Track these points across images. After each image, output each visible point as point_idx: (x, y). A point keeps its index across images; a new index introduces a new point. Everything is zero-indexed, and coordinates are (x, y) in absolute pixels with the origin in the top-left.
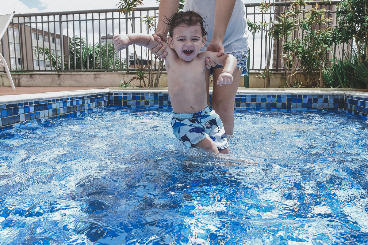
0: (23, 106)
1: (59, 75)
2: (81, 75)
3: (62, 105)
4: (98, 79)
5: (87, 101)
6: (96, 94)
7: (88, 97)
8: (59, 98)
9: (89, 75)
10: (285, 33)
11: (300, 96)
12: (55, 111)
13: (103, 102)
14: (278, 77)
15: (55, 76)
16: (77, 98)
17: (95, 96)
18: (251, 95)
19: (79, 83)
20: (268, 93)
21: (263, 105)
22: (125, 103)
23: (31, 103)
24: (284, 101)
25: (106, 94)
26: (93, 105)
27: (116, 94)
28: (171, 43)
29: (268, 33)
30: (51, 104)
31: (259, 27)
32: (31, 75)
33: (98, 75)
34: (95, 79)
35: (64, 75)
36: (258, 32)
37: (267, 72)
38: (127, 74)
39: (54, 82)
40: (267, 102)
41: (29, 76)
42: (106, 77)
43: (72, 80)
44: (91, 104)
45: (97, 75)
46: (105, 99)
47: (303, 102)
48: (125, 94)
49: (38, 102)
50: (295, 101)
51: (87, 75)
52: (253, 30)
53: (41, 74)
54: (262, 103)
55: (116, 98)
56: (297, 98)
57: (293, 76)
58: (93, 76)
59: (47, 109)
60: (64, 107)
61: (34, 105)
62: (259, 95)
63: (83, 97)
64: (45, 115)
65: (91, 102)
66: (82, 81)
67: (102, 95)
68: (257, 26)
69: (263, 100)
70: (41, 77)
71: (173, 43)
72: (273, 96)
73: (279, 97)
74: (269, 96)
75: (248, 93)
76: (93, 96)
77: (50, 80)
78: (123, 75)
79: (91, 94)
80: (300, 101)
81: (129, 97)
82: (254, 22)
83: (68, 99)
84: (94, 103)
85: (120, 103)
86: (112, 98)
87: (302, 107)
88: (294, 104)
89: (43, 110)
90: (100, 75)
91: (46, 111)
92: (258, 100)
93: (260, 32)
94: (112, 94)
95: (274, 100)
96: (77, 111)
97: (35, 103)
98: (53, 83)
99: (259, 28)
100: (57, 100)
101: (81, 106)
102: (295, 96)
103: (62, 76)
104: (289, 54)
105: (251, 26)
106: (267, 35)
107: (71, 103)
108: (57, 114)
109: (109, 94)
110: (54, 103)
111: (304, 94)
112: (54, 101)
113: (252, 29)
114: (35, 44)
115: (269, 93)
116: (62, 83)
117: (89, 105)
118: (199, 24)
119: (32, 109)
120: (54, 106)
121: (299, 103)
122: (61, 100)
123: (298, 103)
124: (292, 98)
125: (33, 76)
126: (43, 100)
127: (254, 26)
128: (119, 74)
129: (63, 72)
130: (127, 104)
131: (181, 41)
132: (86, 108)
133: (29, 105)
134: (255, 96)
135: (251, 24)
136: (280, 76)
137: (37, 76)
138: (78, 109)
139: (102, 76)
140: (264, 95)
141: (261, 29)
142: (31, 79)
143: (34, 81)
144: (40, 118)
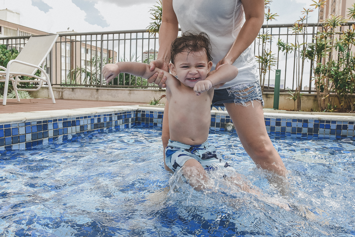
0: (53, 122)
1: (97, 90)
2: (117, 90)
3: (89, 122)
4: (132, 95)
5: (115, 118)
6: (124, 112)
7: (116, 114)
8: (87, 116)
9: (124, 91)
10: (319, 54)
11: (328, 122)
12: (82, 127)
13: (130, 119)
14: (310, 99)
15: (94, 90)
16: (105, 115)
17: (123, 113)
18: (276, 118)
19: (114, 97)
20: (293, 117)
21: (289, 129)
22: (152, 120)
23: (60, 120)
24: (311, 125)
25: (134, 112)
26: (120, 122)
27: (144, 112)
28: (174, 70)
29: (300, 54)
30: (79, 121)
31: (291, 47)
32: (73, 89)
33: (133, 91)
34: (130, 95)
35: (102, 90)
36: (291, 53)
37: (298, 94)
38: (159, 91)
39: (93, 96)
40: (293, 126)
41: (71, 90)
42: (139, 94)
43: (109, 95)
44: (118, 120)
45: (131, 91)
46: (132, 116)
47: (331, 128)
48: (152, 112)
49: (66, 119)
50: (322, 126)
51: (122, 91)
52: (285, 51)
53: (81, 89)
54: (288, 127)
55: (143, 115)
56: (325, 124)
57: (324, 100)
58: (128, 92)
59: (75, 125)
60: (91, 124)
61: (62, 121)
62: (285, 119)
63: (111, 115)
64: (72, 131)
65: (118, 119)
66: (118, 96)
67: (130, 112)
68: (290, 46)
69: (289, 124)
70: (82, 91)
71: (175, 70)
72: (300, 120)
73: (305, 122)
74: (294, 120)
75: (272, 116)
76: (121, 113)
77: (89, 94)
78: (155, 92)
79: (119, 111)
80: (328, 127)
81: (155, 115)
82: (287, 43)
83: (95, 116)
84: (121, 120)
85: (147, 120)
86: (139, 115)
87: (330, 133)
88: (321, 130)
89: (71, 126)
90: (135, 91)
91: (74, 127)
92: (283, 124)
93: (293, 52)
94: (140, 111)
95: (300, 125)
96: (104, 127)
97: (64, 119)
98: (91, 96)
99: (292, 49)
100: (85, 117)
101: (108, 123)
102: (323, 121)
103: (100, 91)
104: (321, 76)
105: (283, 46)
106: (300, 56)
107: (99, 120)
108: (85, 130)
109: (137, 111)
110: (82, 120)
111: (332, 120)
112: (82, 118)
113: (284, 49)
114: (83, 58)
115: (295, 117)
116: (100, 97)
117: (116, 122)
118: (204, 49)
119: (60, 126)
120: (82, 123)
121: (327, 129)
122: (89, 117)
123: (325, 129)
124: (319, 123)
125: (74, 89)
126: (71, 117)
127: (287, 47)
128: (152, 91)
129: (102, 87)
130: (153, 121)
131: (185, 68)
132: (113, 124)
133: (58, 122)
134: (280, 119)
135: (284, 44)
136: (312, 98)
137: (79, 90)
138: (105, 125)
139: (136, 92)
140: (289, 118)
141: (294, 50)
142: (73, 93)
143: (75, 94)
144: (67, 133)
